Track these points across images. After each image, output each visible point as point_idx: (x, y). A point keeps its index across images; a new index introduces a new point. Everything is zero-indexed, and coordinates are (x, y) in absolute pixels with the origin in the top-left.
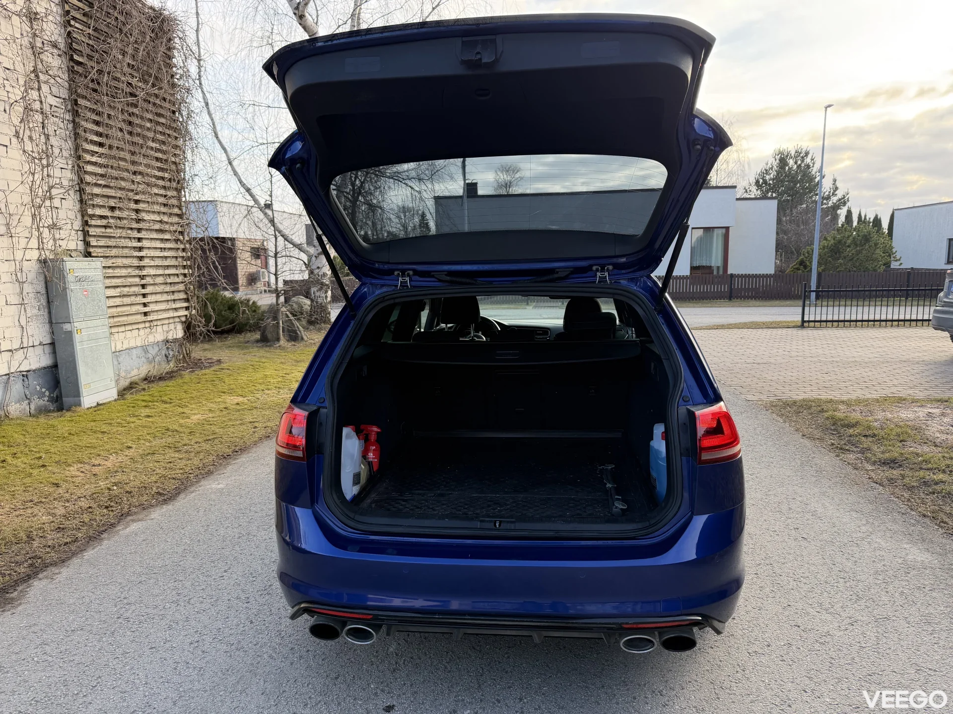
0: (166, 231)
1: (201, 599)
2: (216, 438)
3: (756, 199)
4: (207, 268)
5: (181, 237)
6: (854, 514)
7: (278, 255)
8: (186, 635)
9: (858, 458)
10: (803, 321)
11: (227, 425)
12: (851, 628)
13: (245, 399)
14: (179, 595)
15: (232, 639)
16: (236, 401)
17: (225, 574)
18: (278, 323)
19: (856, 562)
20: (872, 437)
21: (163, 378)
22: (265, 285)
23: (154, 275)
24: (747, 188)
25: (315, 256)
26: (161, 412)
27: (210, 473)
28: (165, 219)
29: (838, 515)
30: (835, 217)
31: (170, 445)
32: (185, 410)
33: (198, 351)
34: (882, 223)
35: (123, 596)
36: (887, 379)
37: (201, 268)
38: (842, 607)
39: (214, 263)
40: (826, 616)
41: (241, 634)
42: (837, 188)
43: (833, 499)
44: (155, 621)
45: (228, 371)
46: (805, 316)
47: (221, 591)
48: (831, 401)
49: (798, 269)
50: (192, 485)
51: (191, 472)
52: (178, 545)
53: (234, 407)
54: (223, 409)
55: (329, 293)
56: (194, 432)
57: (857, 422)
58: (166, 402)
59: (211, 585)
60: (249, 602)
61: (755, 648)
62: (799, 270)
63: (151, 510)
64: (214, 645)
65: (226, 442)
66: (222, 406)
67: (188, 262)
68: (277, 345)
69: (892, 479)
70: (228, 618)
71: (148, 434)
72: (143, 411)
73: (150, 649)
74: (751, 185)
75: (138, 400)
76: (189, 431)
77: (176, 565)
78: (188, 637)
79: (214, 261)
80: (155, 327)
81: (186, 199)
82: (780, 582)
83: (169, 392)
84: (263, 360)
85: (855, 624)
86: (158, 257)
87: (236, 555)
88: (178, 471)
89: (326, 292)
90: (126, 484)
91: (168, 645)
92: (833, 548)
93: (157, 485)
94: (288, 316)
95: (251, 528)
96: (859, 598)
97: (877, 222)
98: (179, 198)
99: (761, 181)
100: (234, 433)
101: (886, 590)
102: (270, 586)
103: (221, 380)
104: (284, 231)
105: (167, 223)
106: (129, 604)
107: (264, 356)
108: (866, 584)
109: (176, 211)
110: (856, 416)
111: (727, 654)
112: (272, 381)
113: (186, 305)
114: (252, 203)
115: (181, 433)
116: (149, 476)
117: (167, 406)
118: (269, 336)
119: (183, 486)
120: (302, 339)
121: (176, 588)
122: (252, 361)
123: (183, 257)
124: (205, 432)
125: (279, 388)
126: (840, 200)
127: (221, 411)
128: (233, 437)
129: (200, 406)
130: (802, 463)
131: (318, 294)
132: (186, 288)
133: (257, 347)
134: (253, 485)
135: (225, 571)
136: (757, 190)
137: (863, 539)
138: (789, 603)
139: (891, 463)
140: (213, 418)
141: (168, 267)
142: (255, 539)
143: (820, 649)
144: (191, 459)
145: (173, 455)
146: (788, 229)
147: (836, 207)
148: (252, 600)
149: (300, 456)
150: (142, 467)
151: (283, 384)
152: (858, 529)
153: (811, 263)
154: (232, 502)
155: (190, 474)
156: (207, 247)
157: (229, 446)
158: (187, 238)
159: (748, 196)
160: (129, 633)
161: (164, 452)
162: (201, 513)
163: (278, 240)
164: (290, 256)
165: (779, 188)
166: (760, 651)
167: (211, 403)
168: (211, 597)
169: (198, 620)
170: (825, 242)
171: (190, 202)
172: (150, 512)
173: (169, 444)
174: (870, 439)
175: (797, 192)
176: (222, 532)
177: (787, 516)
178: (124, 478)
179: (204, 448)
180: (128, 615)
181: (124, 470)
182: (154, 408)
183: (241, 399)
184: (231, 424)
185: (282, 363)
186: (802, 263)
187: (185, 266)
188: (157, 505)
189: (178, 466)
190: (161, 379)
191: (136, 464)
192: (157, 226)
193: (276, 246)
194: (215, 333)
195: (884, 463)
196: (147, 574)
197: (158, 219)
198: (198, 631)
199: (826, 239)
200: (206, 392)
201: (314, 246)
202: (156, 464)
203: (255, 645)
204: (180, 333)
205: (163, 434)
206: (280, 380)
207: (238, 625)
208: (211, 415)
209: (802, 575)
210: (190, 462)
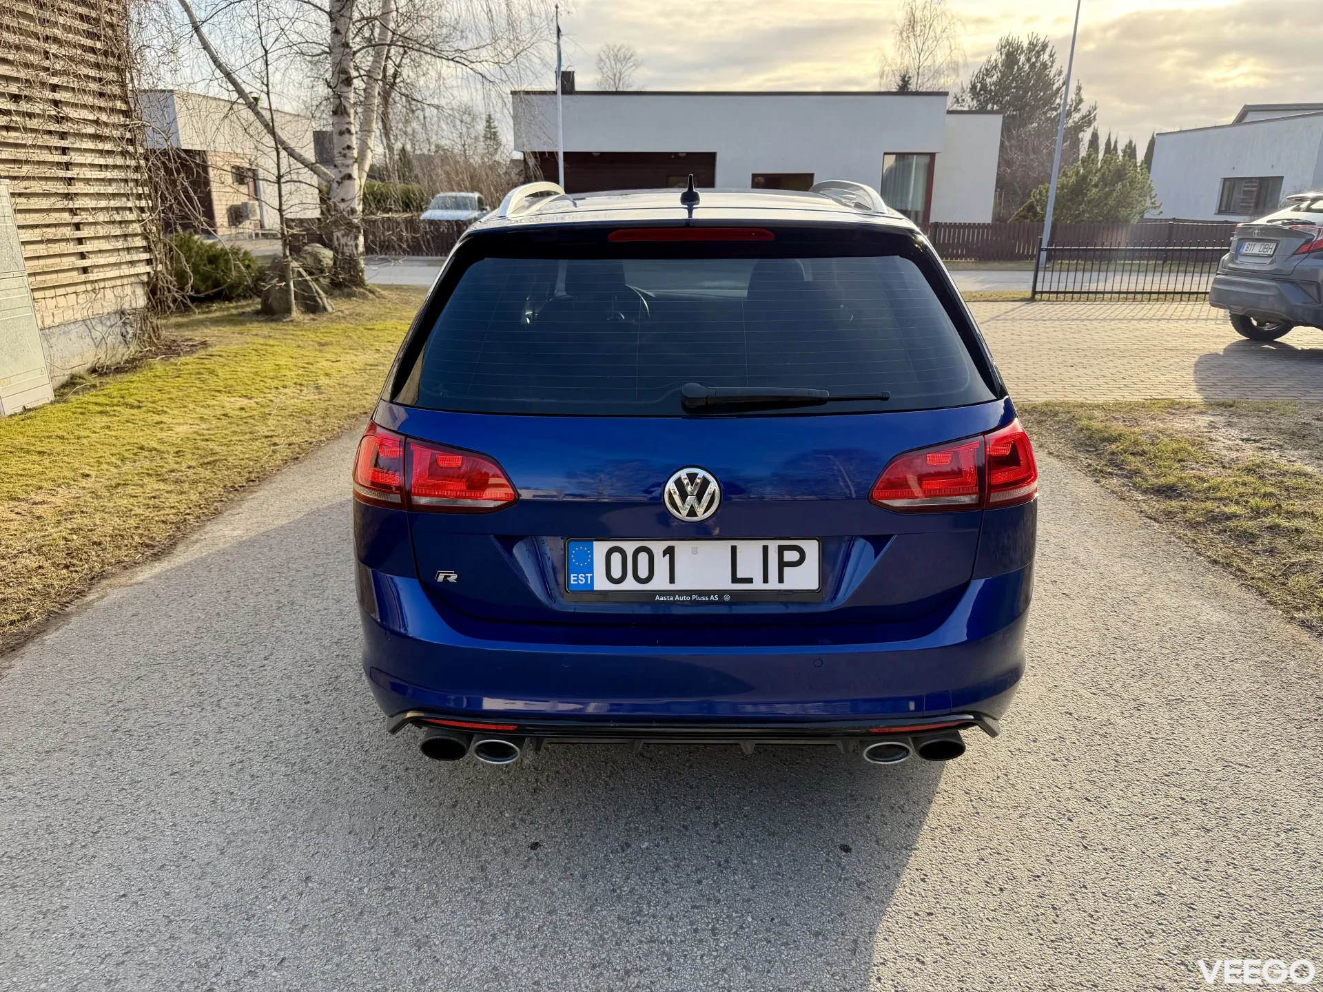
0: (107, 138)
1: (235, 699)
2: (216, 461)
3: (969, 112)
4: (176, 199)
5: (131, 149)
6: (1125, 560)
7: (283, 180)
8: (223, 753)
9: (1124, 485)
10: (1034, 292)
11: (231, 440)
12: (1137, 714)
13: (252, 401)
14: (201, 694)
15: (292, 757)
16: (239, 405)
17: (266, 662)
18: (287, 285)
19: (1134, 625)
20: (1142, 455)
21: (122, 368)
22: (255, 225)
23: (92, 209)
24: (958, 96)
25: (338, 182)
26: (128, 422)
27: (217, 513)
28: (104, 117)
29: (1106, 563)
30: (1076, 143)
31: (150, 472)
32: (164, 418)
33: (169, 328)
34: (1137, 152)
35: (116, 698)
36: (1150, 375)
37: (166, 198)
38: (1123, 686)
39: (186, 191)
40: (1102, 699)
41: (305, 749)
42: (1081, 101)
43: (1097, 540)
44: (171, 733)
45: (221, 359)
46: (1038, 284)
47: (264, 687)
48: (1082, 405)
49: (1025, 217)
50: (193, 531)
51: (188, 511)
52: (188, 622)
53: (237, 413)
54: (222, 417)
55: (361, 239)
56: (184, 452)
57: (1120, 435)
58: (132, 407)
59: (247, 679)
60: (308, 702)
61: (1017, 744)
62: (1027, 218)
63: (137, 569)
64: (267, 765)
65: (235, 467)
66: (219, 412)
67: (145, 188)
68: (288, 319)
69: (1170, 512)
70: (281, 726)
71: (112, 455)
72: (98, 420)
73: (171, 775)
74: (964, 92)
75: (88, 403)
76: (176, 450)
77: (190, 651)
78: (226, 755)
79: (186, 187)
80: (102, 290)
81: (134, 86)
82: (1041, 655)
83: (135, 391)
84: (271, 342)
85: (1142, 708)
86: (97, 180)
87: (278, 634)
88: (168, 511)
89: (356, 238)
90: (91, 530)
91: (197, 769)
92: (1105, 607)
93: (140, 531)
94: (300, 275)
95: (293, 595)
96: (1143, 674)
97: (1131, 150)
98: (123, 85)
99: (979, 85)
100: (244, 453)
101: (1176, 662)
102: (337, 677)
103: (212, 372)
104: (288, 141)
105: (106, 124)
106: (128, 710)
107: (270, 336)
108: (1151, 654)
109: (119, 105)
110: (1117, 427)
111: (982, 754)
112: (288, 373)
113: (146, 256)
114: (235, 96)
115: (163, 452)
116: (125, 519)
117: (135, 411)
118: (275, 305)
119: (180, 532)
120: (325, 309)
121: (194, 685)
122: (254, 344)
123: (136, 181)
124: (199, 451)
125: (301, 385)
126: (1083, 118)
127: (219, 419)
128: (243, 459)
129: (185, 412)
130: (1052, 491)
131: (343, 241)
132: (145, 230)
133: (258, 321)
134: (286, 530)
135: (266, 659)
136: (972, 99)
137: (1141, 594)
138: (1056, 683)
139: (1167, 492)
140: (208, 429)
141: (115, 195)
142: (303, 610)
143: (1101, 742)
144: (185, 493)
145: (156, 486)
146: (1012, 159)
147: (1078, 128)
148: (312, 698)
149: (397, 501)
150: (111, 504)
151: (306, 378)
152: (1133, 581)
153: (1044, 208)
154: (259, 556)
155: (187, 514)
156: (173, 166)
157: (240, 473)
158: (140, 150)
159: (959, 108)
160: (134, 753)
161: (141, 482)
162: (215, 573)
163: (281, 156)
164: (300, 182)
165: (1003, 98)
166: (1025, 748)
167: (202, 406)
168: (251, 696)
169: (236, 730)
170: (1064, 178)
171: (140, 91)
172: (136, 573)
173: (148, 470)
174: (1139, 458)
175: (1027, 104)
176: (252, 601)
177: (1040, 564)
178: (86, 521)
179: (202, 476)
180: (128, 726)
181: (85, 509)
182: (115, 415)
183: (244, 402)
184: (238, 438)
185: (299, 346)
186: (1031, 208)
187: (140, 195)
188: (144, 563)
189: (167, 503)
190: (119, 370)
191: (100, 500)
192: (90, 130)
193: (278, 165)
194: (192, 299)
195: (1158, 491)
196: (147, 665)
197: (91, 117)
198: (239, 747)
199: (1065, 175)
200: (192, 390)
201: (335, 166)
202: (132, 500)
203: (328, 764)
204: (142, 302)
205: (135, 454)
206: (301, 373)
207: (298, 736)
208: (204, 426)
209: (1068, 644)
210: (184, 497)
